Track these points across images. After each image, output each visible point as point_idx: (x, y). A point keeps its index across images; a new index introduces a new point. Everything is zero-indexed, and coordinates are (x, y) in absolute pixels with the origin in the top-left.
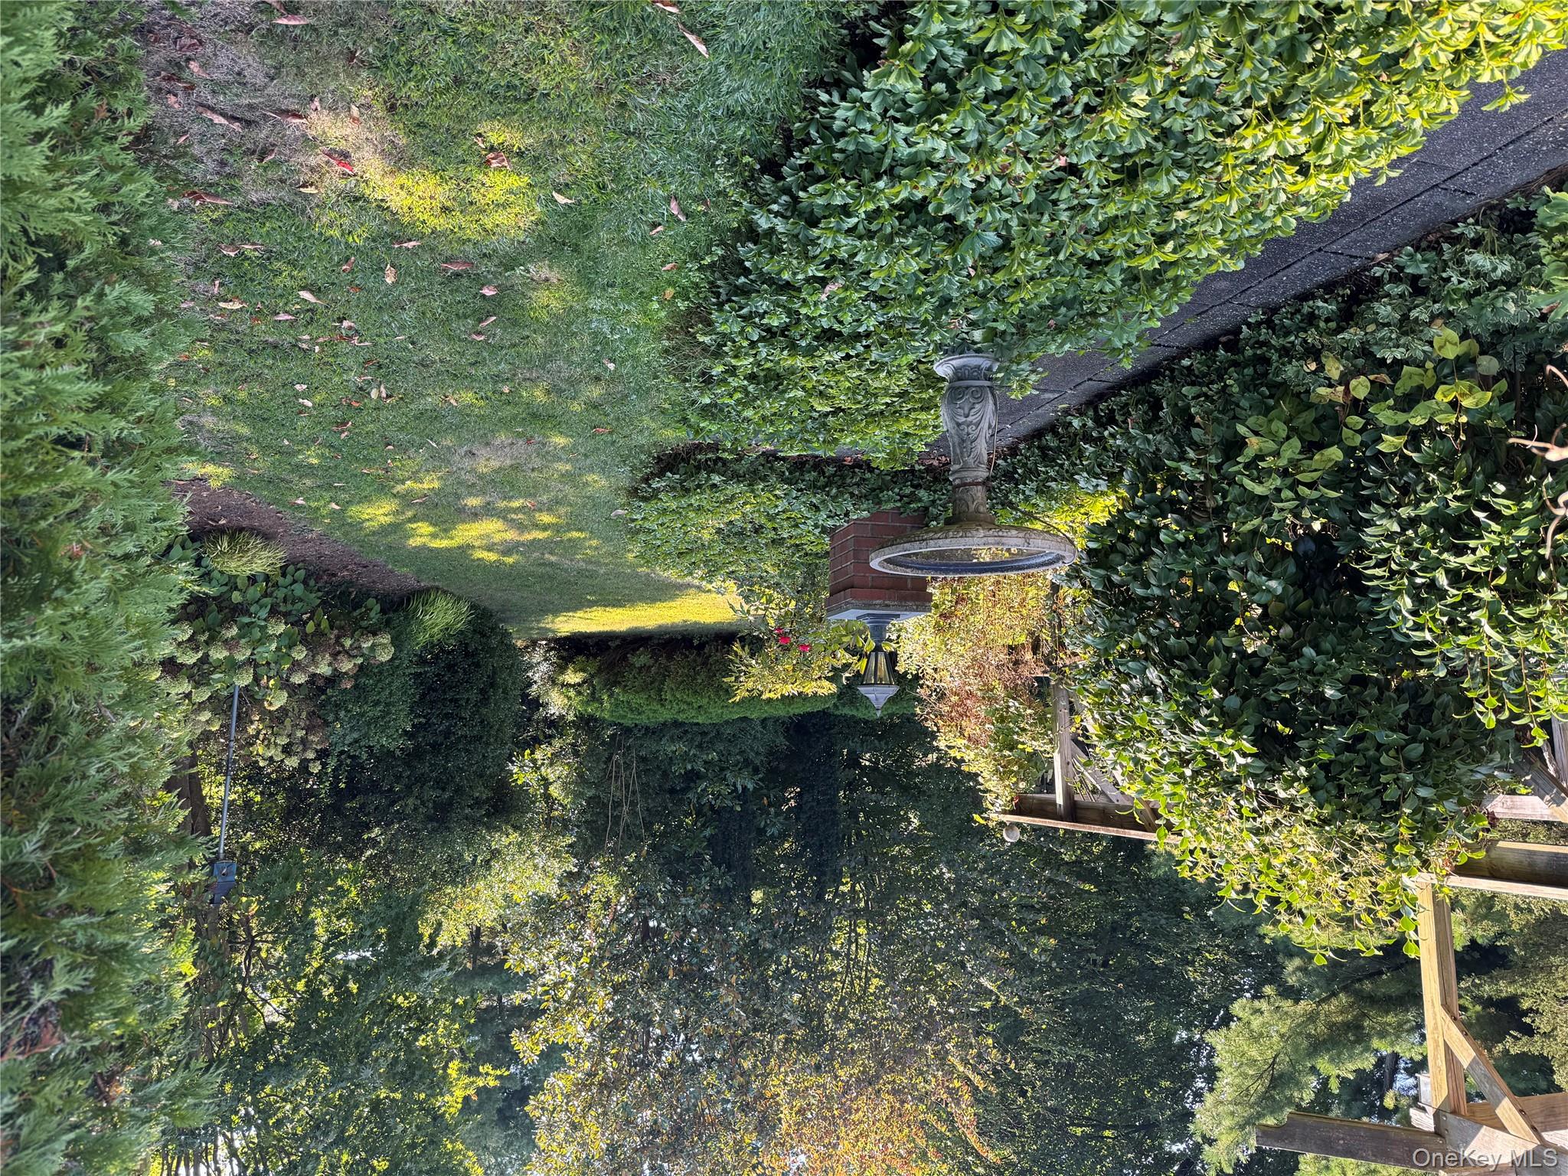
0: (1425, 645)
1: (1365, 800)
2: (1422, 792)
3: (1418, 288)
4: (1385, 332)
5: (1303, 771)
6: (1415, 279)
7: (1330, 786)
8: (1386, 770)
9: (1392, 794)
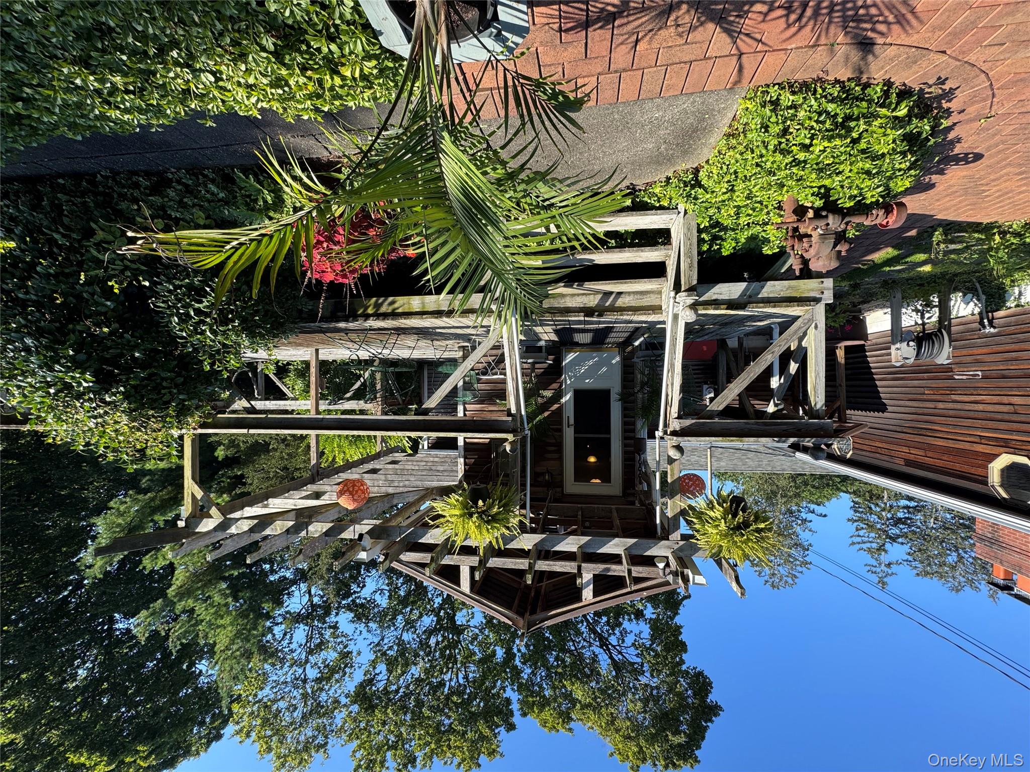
0: (183, 338)
1: (155, 401)
2: (181, 397)
3: (188, 190)
4: (172, 203)
5: (122, 389)
6: (186, 186)
7: (137, 395)
8: (164, 388)
9: (167, 398)
